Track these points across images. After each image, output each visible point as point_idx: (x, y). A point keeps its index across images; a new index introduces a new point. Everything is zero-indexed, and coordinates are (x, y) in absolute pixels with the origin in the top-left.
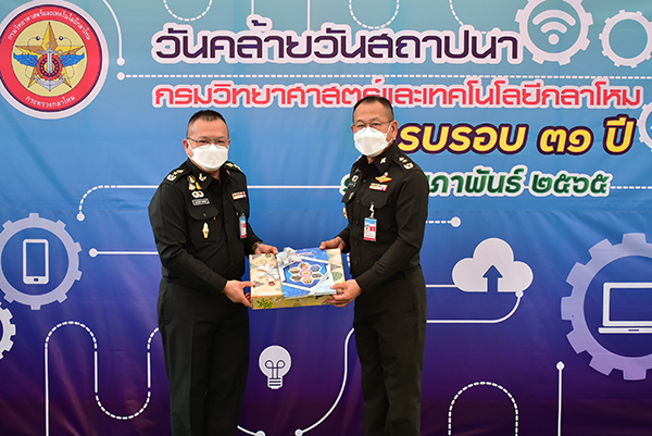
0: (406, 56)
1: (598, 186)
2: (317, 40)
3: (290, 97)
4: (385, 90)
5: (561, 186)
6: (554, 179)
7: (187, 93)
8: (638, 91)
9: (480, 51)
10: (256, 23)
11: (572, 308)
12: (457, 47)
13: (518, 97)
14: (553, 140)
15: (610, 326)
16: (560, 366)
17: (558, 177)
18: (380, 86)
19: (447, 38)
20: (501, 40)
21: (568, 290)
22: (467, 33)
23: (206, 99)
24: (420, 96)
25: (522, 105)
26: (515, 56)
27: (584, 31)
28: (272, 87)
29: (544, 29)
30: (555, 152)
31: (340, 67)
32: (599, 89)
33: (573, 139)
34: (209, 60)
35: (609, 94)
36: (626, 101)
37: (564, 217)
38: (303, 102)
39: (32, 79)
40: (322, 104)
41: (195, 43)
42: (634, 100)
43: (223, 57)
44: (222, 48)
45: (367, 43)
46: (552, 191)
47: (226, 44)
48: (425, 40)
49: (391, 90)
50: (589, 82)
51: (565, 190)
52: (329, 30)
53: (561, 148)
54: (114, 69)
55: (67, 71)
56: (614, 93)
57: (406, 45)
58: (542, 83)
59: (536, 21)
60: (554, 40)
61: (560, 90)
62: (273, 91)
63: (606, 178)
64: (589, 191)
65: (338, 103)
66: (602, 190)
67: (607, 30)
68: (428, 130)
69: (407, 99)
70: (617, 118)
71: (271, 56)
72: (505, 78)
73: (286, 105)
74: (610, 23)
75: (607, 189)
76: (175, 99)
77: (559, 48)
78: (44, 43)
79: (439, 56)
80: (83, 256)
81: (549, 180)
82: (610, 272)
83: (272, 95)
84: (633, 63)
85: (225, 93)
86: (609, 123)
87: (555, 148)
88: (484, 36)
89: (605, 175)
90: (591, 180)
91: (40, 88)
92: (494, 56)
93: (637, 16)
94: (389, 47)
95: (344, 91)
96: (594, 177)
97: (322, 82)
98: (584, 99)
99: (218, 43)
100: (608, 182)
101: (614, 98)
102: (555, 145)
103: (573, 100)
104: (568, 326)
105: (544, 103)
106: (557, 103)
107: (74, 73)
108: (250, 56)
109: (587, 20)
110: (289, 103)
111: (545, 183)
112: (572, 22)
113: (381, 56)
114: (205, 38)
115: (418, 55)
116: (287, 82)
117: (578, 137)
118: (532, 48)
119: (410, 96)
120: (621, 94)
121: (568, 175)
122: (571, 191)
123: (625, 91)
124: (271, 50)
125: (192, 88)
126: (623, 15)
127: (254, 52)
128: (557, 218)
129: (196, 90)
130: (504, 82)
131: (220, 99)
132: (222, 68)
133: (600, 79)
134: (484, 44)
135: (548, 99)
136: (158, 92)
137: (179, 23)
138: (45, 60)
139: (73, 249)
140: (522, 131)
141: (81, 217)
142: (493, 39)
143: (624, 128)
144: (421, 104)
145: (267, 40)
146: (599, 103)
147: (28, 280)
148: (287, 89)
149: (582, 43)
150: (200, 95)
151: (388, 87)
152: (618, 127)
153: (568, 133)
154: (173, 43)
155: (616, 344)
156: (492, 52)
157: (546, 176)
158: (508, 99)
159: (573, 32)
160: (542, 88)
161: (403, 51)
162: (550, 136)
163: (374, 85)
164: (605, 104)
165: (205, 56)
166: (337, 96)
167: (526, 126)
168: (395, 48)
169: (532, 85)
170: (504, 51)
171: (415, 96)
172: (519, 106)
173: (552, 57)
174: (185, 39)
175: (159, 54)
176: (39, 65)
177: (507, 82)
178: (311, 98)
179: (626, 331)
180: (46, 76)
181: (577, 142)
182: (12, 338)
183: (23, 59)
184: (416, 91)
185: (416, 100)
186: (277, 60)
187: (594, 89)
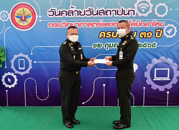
0: (108, 15)
1: (154, 46)
2: (86, 11)
3: (80, 25)
4: (103, 23)
5: (145, 46)
6: (143, 44)
7: (56, 24)
8: (164, 23)
9: (126, 14)
10: (72, 7)
11: (147, 74)
12: (120, 13)
13: (135, 24)
14: (143, 35)
15: (156, 79)
16: (144, 88)
17: (144, 43)
18: (102, 22)
19: (118, 11)
20: (131, 11)
21: (146, 70)
22: (122, 9)
23: (60, 26)
24: (111, 25)
25: (136, 26)
26: (134, 15)
27: (151, 8)
28: (76, 23)
29: (141, 8)
30: (143, 37)
31: (92, 18)
32: (154, 22)
33: (148, 34)
34: (61, 16)
35: (156, 23)
36: (161, 25)
37: (145, 53)
38: (83, 26)
39: (19, 21)
40: (88, 27)
41: (58, 12)
42: (163, 25)
43: (64, 16)
44: (64, 13)
45: (98, 12)
46: (143, 47)
47: (65, 12)
48: (112, 11)
49: (104, 23)
50: (152, 21)
51: (146, 47)
52: (89, 9)
53: (145, 37)
54: (39, 19)
55: (27, 19)
56: (158, 23)
57: (108, 12)
58: (140, 21)
59: (139, 6)
60: (143, 10)
61: (145, 23)
62: (76, 24)
63: (156, 44)
64: (151, 47)
65: (92, 26)
66: (155, 47)
67: (156, 8)
68: (113, 33)
69: (108, 25)
70: (158, 29)
71: (76, 15)
72: (132, 20)
73: (79, 27)
74: (157, 6)
75: (156, 46)
76: (53, 26)
77: (145, 13)
78: (22, 13)
79: (116, 15)
80: (33, 63)
81: (142, 44)
82: (156, 66)
83: (76, 25)
84: (162, 16)
85: (65, 24)
86: (156, 31)
87: (144, 37)
88: (127, 10)
89: (155, 43)
90: (152, 44)
91: (21, 24)
92: (129, 15)
93: (164, 5)
94: (104, 13)
95: (93, 24)
96: (153, 44)
97: (88, 21)
98: (151, 25)
99: (63, 12)
100: (156, 45)
101: (158, 25)
102: (144, 36)
103: (148, 25)
104: (146, 79)
105: (141, 26)
106: (144, 26)
107: (29, 20)
108: (71, 15)
109: (151, 5)
110: (80, 26)
111: (141, 45)
112: (148, 6)
113: (102, 15)
114: (60, 11)
115: (111, 15)
116: (79, 21)
117: (149, 34)
118: (138, 13)
119: (109, 24)
120: (159, 24)
121: (146, 43)
122: (147, 47)
123: (160, 23)
124: (75, 14)
125: (57, 23)
126: (160, 4)
127: (72, 14)
128: (144, 53)
129: (58, 24)
130: (131, 21)
131: (63, 26)
132: (64, 18)
133: (154, 20)
134: (127, 12)
135: (142, 25)
136: (49, 24)
137: (54, 7)
138: (22, 17)
139: (30, 61)
140: (136, 32)
141: (32, 54)
142: (129, 10)
143: (160, 32)
144: (111, 26)
145: (75, 11)
146: (154, 26)
147: (20, 68)
148: (79, 23)
149: (150, 11)
150: (59, 25)
151: (103, 22)
152: (158, 32)
153: (147, 33)
154: (52, 12)
155: (157, 83)
156: (128, 14)
157: (141, 43)
158: (132, 25)
159: (148, 9)
160: (141, 22)
161: (107, 14)
162: (142, 34)
163: (100, 22)
164: (156, 26)
165: (60, 15)
166: (91, 25)
167: (137, 32)
168: (105, 13)
169: (138, 21)
170: (131, 13)
171: (110, 24)
172: (135, 27)
173: (143, 15)
174: (55, 11)
175: (49, 15)
176: (21, 18)
177: (132, 21)
178: (85, 25)
179: (160, 80)
180: (23, 21)
181: (149, 35)
182: (17, 82)
183: (17, 17)
184: (110, 23)
185: (110, 25)
186: (77, 16)
187: (153, 22)
